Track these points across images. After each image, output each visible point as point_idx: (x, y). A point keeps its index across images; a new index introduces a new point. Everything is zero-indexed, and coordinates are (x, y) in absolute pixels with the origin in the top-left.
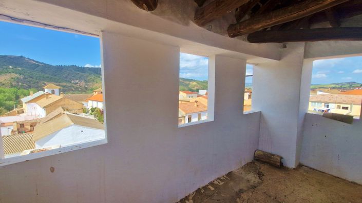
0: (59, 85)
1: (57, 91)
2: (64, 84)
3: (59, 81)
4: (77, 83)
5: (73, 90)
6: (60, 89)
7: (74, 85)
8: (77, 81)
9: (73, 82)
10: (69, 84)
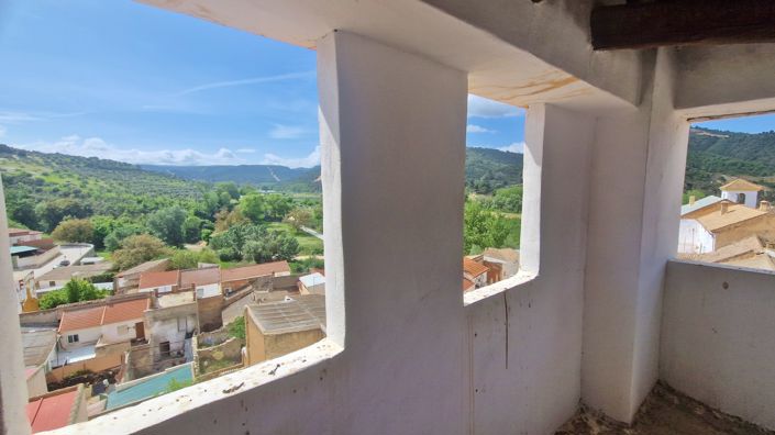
0: (761, 183)
1: (752, 196)
3: (764, 172)
6: (760, 193)
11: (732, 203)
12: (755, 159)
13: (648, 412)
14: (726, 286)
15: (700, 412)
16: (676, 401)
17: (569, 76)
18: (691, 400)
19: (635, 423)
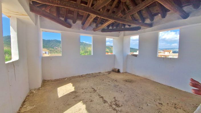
0: (48, 50)
1: (47, 52)
2: (51, 49)
3: (49, 48)
4: (57, 49)
5: (54, 52)
6: (49, 52)
7: (55, 50)
8: (57, 48)
9: (55, 48)
10: (53, 49)
11: (44, 54)
12: (47, 45)
13: (43, 85)
14: (51, 59)
15: (50, 81)
16: (46, 81)
17: (27, 14)
18: (48, 80)
19: (41, 87)
